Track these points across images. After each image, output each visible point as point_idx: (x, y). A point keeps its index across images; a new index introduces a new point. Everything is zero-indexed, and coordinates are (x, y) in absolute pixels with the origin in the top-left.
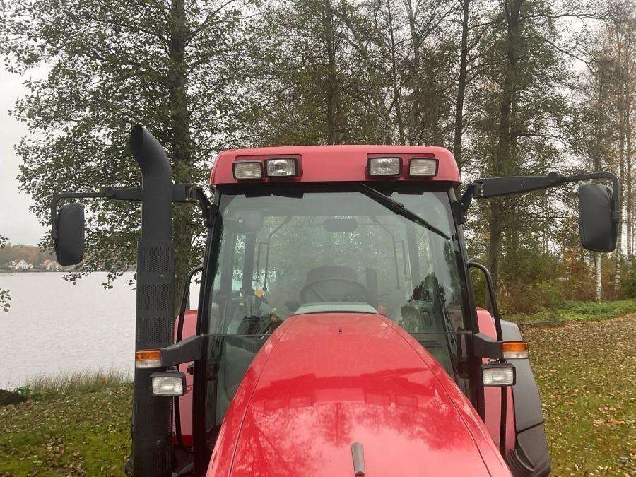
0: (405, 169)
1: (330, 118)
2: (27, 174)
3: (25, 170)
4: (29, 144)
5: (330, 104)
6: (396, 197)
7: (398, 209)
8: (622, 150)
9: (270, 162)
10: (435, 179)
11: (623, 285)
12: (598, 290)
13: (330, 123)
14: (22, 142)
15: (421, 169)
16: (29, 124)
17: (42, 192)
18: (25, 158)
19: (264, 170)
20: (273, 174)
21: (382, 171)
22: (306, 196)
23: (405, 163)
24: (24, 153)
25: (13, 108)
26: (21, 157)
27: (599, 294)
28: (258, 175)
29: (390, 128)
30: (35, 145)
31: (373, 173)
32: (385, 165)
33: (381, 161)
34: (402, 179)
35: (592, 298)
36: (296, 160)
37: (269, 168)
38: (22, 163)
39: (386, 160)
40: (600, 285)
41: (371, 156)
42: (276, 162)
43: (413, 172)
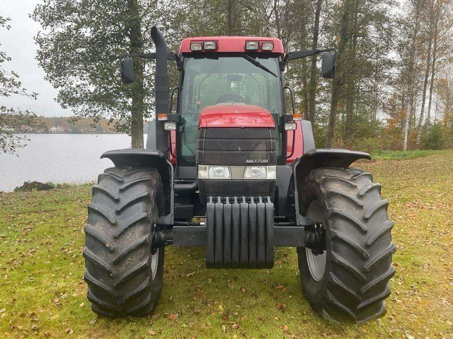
0: (260, 47)
1: (229, 23)
2: (42, 56)
3: (40, 53)
4: (43, 36)
5: (230, 12)
6: (257, 60)
7: (257, 64)
8: (430, 49)
9: (206, 43)
10: (273, 52)
11: (423, 142)
12: (405, 144)
13: (230, 25)
14: (38, 35)
15: (267, 47)
16: (42, 24)
17: (50, 68)
18: (41, 46)
19: (203, 47)
20: (206, 48)
21: (252, 48)
22: (220, 58)
23: (260, 45)
24: (40, 42)
25: (32, 13)
26: (38, 45)
27: (405, 147)
28: (200, 49)
29: (269, 29)
30: (46, 37)
31: (248, 48)
32: (252, 45)
33: (251, 43)
34: (259, 51)
35: (401, 149)
36: (216, 42)
37: (205, 45)
38: (39, 48)
39: (253, 43)
40: (406, 141)
41: (247, 41)
42: (208, 43)
43: (264, 48)
